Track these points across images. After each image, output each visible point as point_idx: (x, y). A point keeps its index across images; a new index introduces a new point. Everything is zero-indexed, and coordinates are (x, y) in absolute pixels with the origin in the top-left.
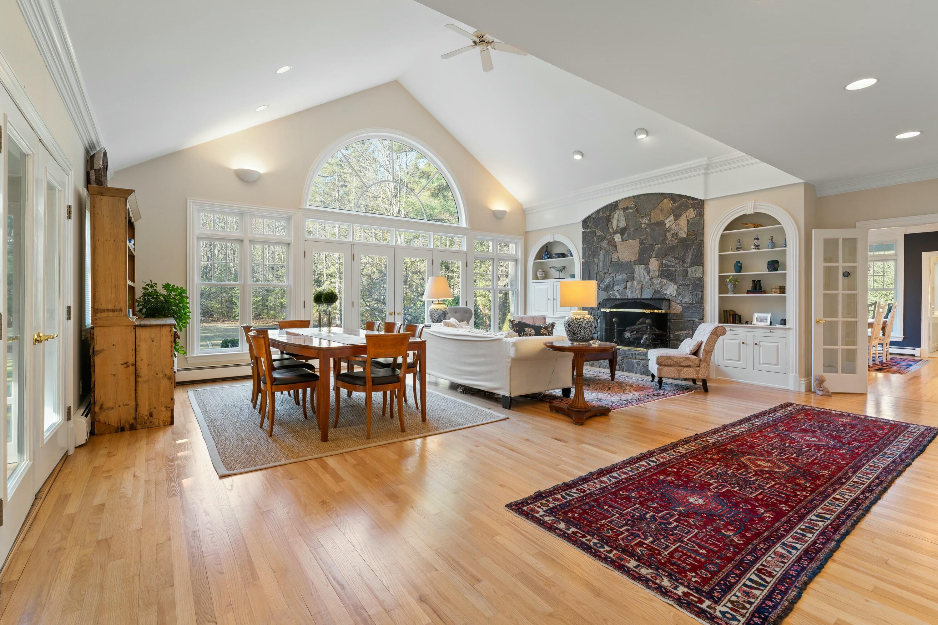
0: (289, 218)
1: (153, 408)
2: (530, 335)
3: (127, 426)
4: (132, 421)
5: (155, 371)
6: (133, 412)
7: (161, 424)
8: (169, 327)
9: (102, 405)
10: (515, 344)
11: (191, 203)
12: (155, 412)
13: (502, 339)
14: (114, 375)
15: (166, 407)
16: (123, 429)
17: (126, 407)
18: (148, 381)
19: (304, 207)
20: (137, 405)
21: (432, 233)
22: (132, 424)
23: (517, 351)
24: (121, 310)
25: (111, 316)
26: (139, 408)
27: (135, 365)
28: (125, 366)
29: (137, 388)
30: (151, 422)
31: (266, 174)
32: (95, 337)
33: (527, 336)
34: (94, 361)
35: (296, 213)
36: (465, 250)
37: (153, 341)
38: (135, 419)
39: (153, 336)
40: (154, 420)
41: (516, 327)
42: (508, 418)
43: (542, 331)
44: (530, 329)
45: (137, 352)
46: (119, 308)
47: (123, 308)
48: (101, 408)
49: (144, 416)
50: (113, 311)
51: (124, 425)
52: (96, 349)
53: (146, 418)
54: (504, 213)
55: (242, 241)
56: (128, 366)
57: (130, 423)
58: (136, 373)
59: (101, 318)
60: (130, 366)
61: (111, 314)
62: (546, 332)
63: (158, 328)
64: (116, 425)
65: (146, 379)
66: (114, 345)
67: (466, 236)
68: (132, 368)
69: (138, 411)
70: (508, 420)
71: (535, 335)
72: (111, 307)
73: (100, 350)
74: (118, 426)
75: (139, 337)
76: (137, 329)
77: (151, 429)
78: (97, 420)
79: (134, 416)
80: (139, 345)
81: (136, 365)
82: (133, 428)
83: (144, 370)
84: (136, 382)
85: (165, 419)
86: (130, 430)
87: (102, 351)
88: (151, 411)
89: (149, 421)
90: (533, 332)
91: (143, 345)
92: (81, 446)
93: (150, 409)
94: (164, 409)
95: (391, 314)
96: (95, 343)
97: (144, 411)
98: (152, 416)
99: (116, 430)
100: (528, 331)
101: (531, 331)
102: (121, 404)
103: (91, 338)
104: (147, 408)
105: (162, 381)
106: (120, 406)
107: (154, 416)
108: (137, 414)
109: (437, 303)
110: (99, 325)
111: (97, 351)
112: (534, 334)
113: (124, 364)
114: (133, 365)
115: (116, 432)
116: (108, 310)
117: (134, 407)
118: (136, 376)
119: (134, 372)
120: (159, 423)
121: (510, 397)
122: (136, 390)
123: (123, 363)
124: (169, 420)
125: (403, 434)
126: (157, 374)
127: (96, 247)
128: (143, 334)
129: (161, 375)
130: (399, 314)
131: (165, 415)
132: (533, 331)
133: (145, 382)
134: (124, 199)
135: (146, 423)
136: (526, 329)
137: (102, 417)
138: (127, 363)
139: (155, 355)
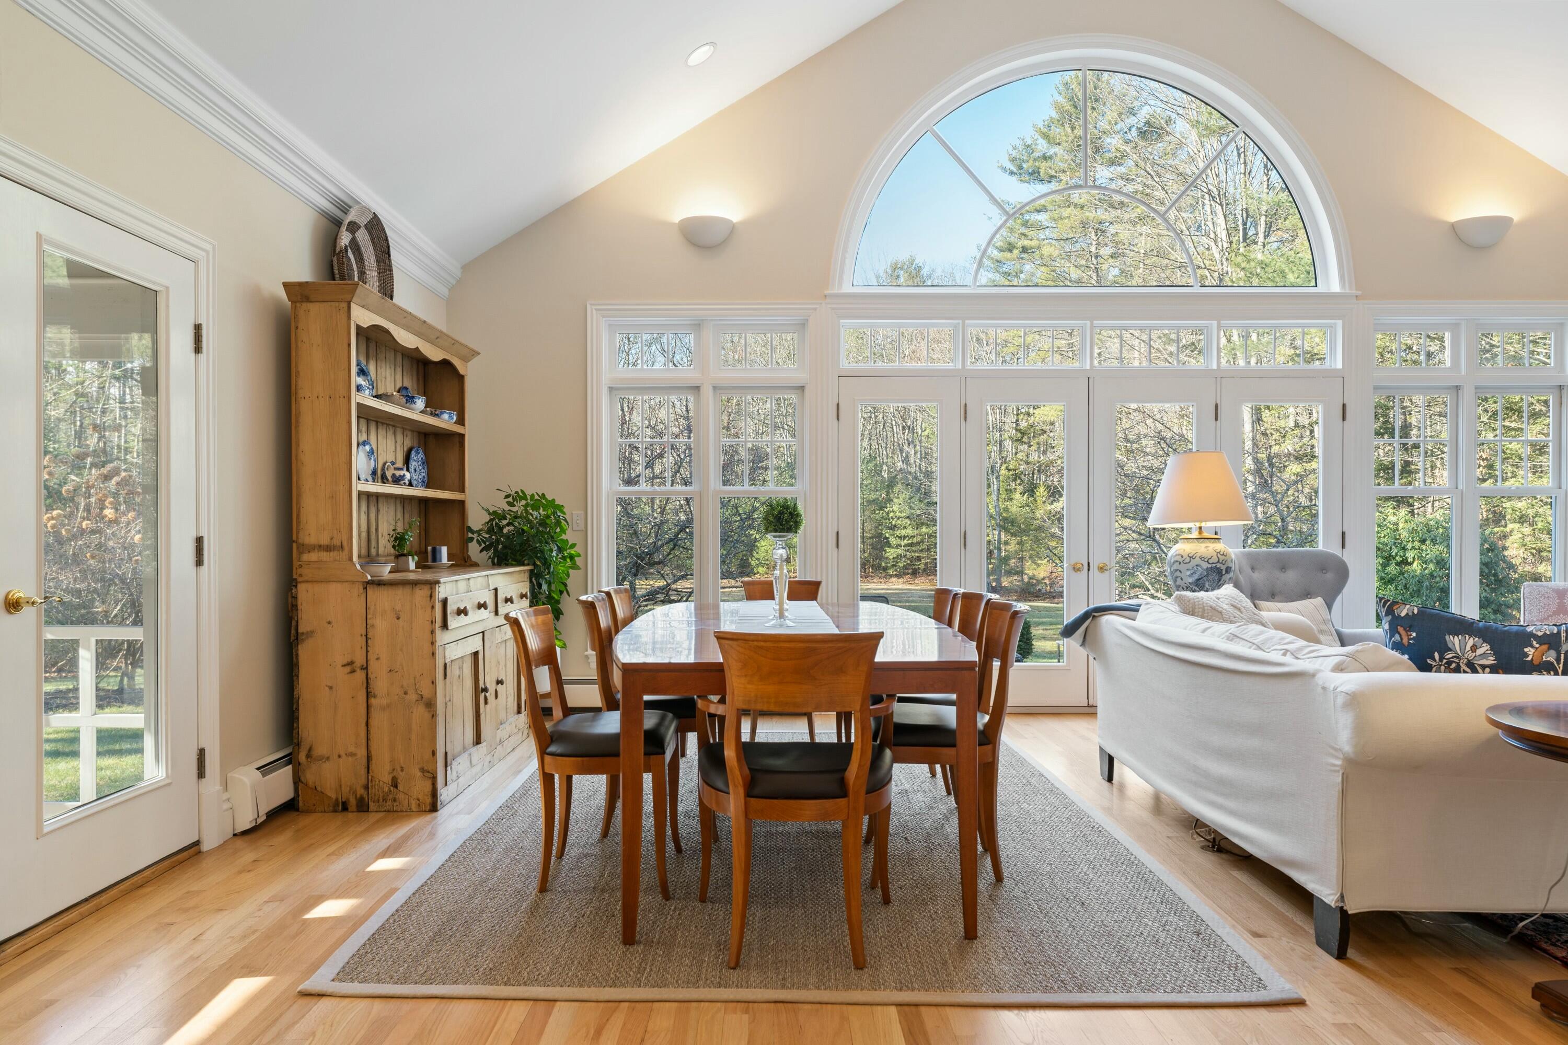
0: (804, 324)
1: (399, 769)
2: (1472, 668)
3: (353, 802)
4: (361, 792)
5: (402, 687)
6: (363, 772)
7: (414, 807)
8: (428, 586)
9: (310, 750)
10: (1355, 701)
11: (594, 312)
12: (401, 776)
13: (1313, 675)
14: (331, 688)
15: (422, 770)
16: (345, 808)
17: (350, 759)
18: (389, 706)
19: (836, 291)
20: (369, 758)
21: (1215, 323)
22: (362, 798)
23: (1360, 728)
24: (342, 547)
25: (325, 559)
26: (373, 766)
27: (365, 668)
28: (348, 669)
29: (370, 721)
30: (395, 800)
31: (746, 223)
32: (299, 603)
33: (1457, 670)
34: (297, 655)
35: (815, 309)
36: (1339, 366)
37: (398, 618)
38: (366, 787)
39: (398, 607)
40: (401, 796)
41: (1409, 629)
42: (1300, 1003)
43: (1530, 651)
44: (1471, 642)
45: (369, 641)
46: (339, 544)
47: (345, 544)
48: (309, 756)
49: (381, 783)
50: (328, 548)
51: (348, 799)
52: (300, 630)
53: (386, 789)
54: (1500, 224)
55: (697, 388)
56: (353, 671)
57: (358, 796)
58: (367, 688)
59: (309, 563)
60: (358, 670)
61: (325, 556)
62: (1551, 657)
63: (408, 590)
64: (334, 796)
65: (384, 702)
66: (329, 623)
67: (1339, 323)
68: (360, 676)
69: (370, 771)
70: (1296, 1011)
71: (1494, 669)
72: (325, 540)
73: (307, 632)
74: (337, 800)
75: (372, 608)
76: (370, 591)
77: (395, 814)
78: (303, 779)
79: (363, 781)
80: (373, 626)
81: (367, 668)
82: (363, 807)
83: (381, 685)
84: (368, 707)
85: (420, 797)
86: (358, 811)
87: (310, 634)
88: (395, 774)
89: (391, 796)
90: (1484, 655)
91: (381, 626)
92: (245, 833)
93: (394, 770)
94: (419, 774)
95: (1076, 569)
96: (300, 616)
97: (382, 774)
98: (396, 787)
99: (334, 807)
100: (1463, 648)
101: (1474, 648)
102: (342, 754)
103: (293, 606)
104: (388, 767)
105: (415, 711)
106: (339, 756)
107: (400, 787)
108: (370, 778)
109: (1195, 534)
110: (306, 578)
111: (303, 634)
112: (1490, 661)
113: (348, 664)
114: (362, 668)
115: (333, 812)
116: (320, 546)
117: (365, 761)
118: (368, 695)
119: (365, 685)
120: (409, 805)
121: (1343, 911)
122: (367, 724)
123: (345, 662)
124: (429, 800)
125: (854, 974)
126: (406, 693)
127: (300, 412)
128: (382, 599)
129: (413, 697)
130: (1102, 569)
131: (420, 788)
132: (1485, 648)
133: (383, 709)
134: (345, 305)
135: (385, 800)
136: (1455, 641)
137: (310, 776)
138: (351, 663)
139: (401, 650)
